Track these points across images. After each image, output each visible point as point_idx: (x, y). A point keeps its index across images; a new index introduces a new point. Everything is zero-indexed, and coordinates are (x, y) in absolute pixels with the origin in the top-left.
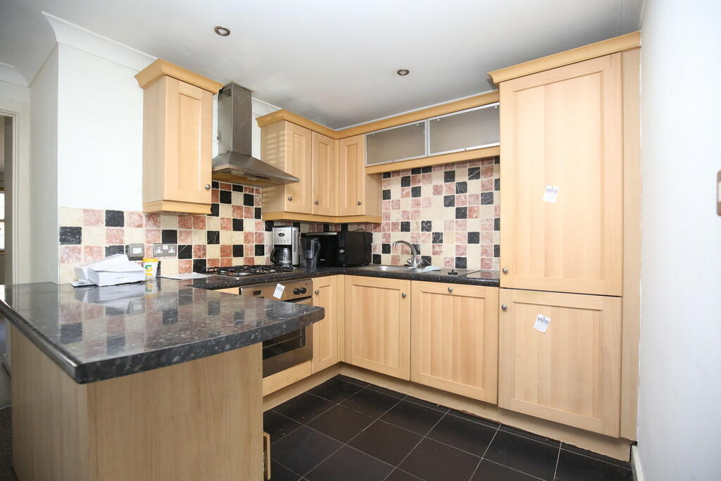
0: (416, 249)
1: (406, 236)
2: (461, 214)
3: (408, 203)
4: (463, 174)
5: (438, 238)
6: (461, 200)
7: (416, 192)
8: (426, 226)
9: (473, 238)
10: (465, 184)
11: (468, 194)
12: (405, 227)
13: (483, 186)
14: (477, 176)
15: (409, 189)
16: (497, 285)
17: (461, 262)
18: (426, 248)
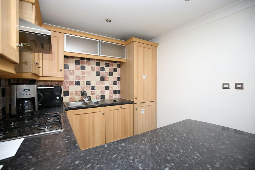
0: (83, 94)
1: (78, 89)
2: (103, 79)
3: (78, 72)
4: (102, 65)
5: (93, 88)
6: (102, 74)
7: (83, 68)
8: (88, 83)
9: (107, 88)
10: (104, 68)
11: (105, 72)
12: (78, 83)
13: (110, 70)
14: (108, 66)
15: (79, 66)
16: (133, 102)
17: (103, 97)
18: (89, 93)
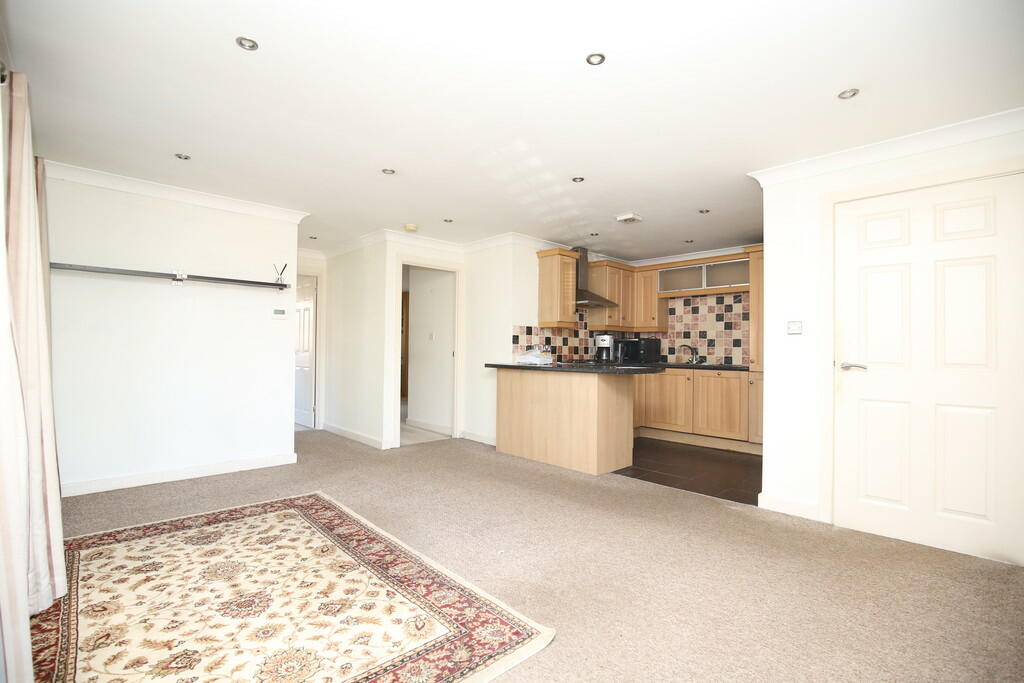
0: (694, 351)
1: (688, 342)
2: (728, 326)
3: (689, 318)
4: (729, 300)
5: (711, 343)
6: (728, 317)
7: (695, 310)
8: (703, 335)
9: (737, 343)
10: (731, 306)
11: (733, 313)
12: (687, 335)
13: (744, 308)
14: (740, 301)
15: (690, 308)
16: (747, 369)
17: (728, 360)
18: (703, 351)
